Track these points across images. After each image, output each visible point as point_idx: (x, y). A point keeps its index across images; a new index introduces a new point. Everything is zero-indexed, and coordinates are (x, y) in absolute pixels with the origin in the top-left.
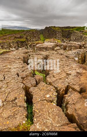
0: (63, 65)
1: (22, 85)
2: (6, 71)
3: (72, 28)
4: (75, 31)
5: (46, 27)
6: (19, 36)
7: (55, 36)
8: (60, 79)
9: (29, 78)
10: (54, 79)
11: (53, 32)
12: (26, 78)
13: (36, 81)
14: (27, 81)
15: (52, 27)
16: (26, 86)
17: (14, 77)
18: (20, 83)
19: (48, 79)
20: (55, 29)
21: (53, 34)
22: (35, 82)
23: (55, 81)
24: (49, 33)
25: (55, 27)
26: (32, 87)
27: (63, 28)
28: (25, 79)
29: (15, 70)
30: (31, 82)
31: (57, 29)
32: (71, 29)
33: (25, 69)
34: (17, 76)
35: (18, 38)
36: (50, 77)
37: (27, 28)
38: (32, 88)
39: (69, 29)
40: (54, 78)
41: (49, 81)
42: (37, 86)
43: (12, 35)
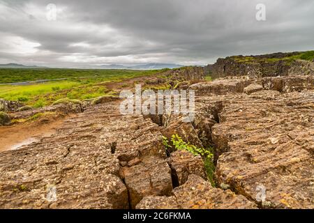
0: (282, 123)
1: (115, 181)
2: (81, 137)
3: (289, 55)
4: (299, 60)
5: (219, 59)
6: (155, 79)
8: (283, 169)
9: (150, 160)
10: (252, 169)
11: (237, 69)
12: (137, 160)
13: (173, 172)
14: (139, 169)
15: (234, 57)
16: (128, 188)
17: (98, 154)
18: (108, 173)
19: (224, 167)
20: (241, 61)
22: (168, 176)
23: (256, 175)
24: (227, 70)
25: (241, 57)
26: (151, 193)
27: (261, 57)
28: (131, 162)
29: (110, 136)
30: (152, 174)
31: (247, 60)
32: (287, 58)
33: (142, 132)
34: (109, 150)
35: (153, 83)
36: (233, 160)
37: (174, 65)
38: (150, 197)
39: (278, 60)
40: (249, 165)
41: (230, 175)
42: (173, 194)
43: (141, 79)
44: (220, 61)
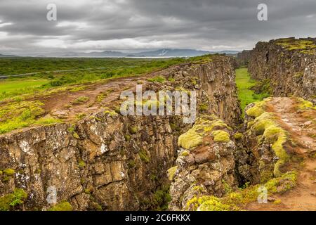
7: (296, 75)
11: (288, 61)
15: (281, 41)
20: (293, 48)
21: (288, 68)
25: (292, 40)
31: (303, 47)
44: (260, 46)
